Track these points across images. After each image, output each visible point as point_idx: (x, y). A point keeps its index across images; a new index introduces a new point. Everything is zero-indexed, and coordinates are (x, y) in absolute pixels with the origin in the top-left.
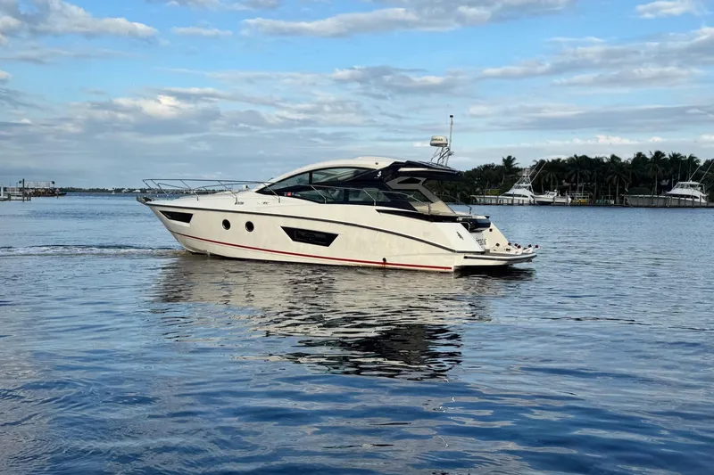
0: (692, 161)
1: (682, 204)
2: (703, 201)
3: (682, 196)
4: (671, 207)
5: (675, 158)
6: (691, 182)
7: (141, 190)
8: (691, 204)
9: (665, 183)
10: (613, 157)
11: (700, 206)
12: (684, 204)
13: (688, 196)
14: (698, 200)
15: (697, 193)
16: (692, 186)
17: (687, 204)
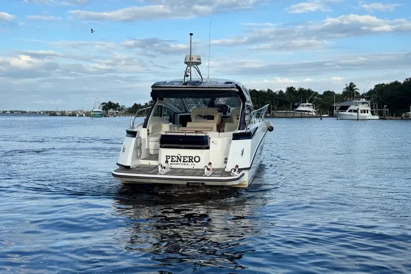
0: (309, 92)
1: (303, 115)
2: (314, 114)
3: (303, 111)
4: (296, 117)
5: (301, 90)
6: (308, 104)
7: (11, 111)
8: (307, 116)
9: (296, 104)
10: (269, 90)
11: (312, 117)
12: (304, 116)
13: (306, 111)
14: (311, 113)
15: (311, 109)
16: (308, 106)
17: (305, 116)
